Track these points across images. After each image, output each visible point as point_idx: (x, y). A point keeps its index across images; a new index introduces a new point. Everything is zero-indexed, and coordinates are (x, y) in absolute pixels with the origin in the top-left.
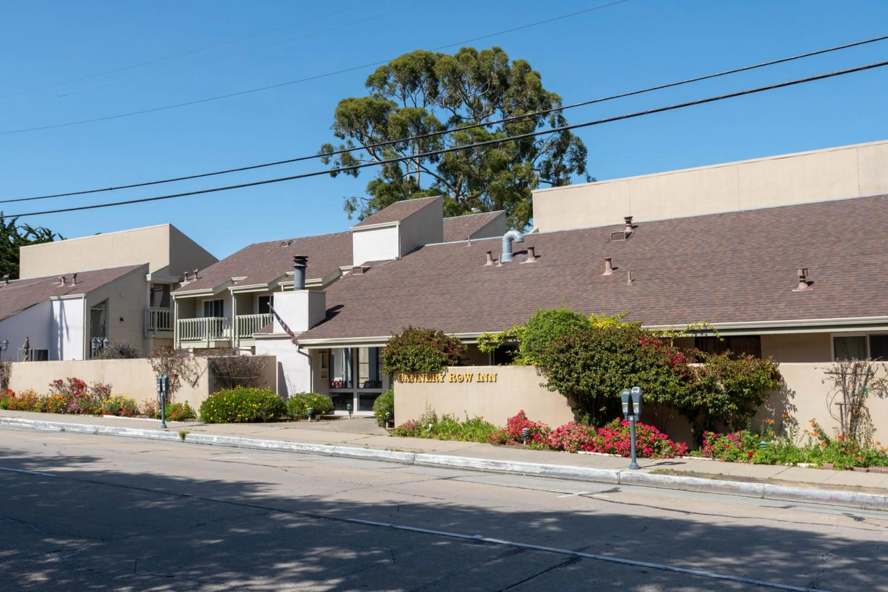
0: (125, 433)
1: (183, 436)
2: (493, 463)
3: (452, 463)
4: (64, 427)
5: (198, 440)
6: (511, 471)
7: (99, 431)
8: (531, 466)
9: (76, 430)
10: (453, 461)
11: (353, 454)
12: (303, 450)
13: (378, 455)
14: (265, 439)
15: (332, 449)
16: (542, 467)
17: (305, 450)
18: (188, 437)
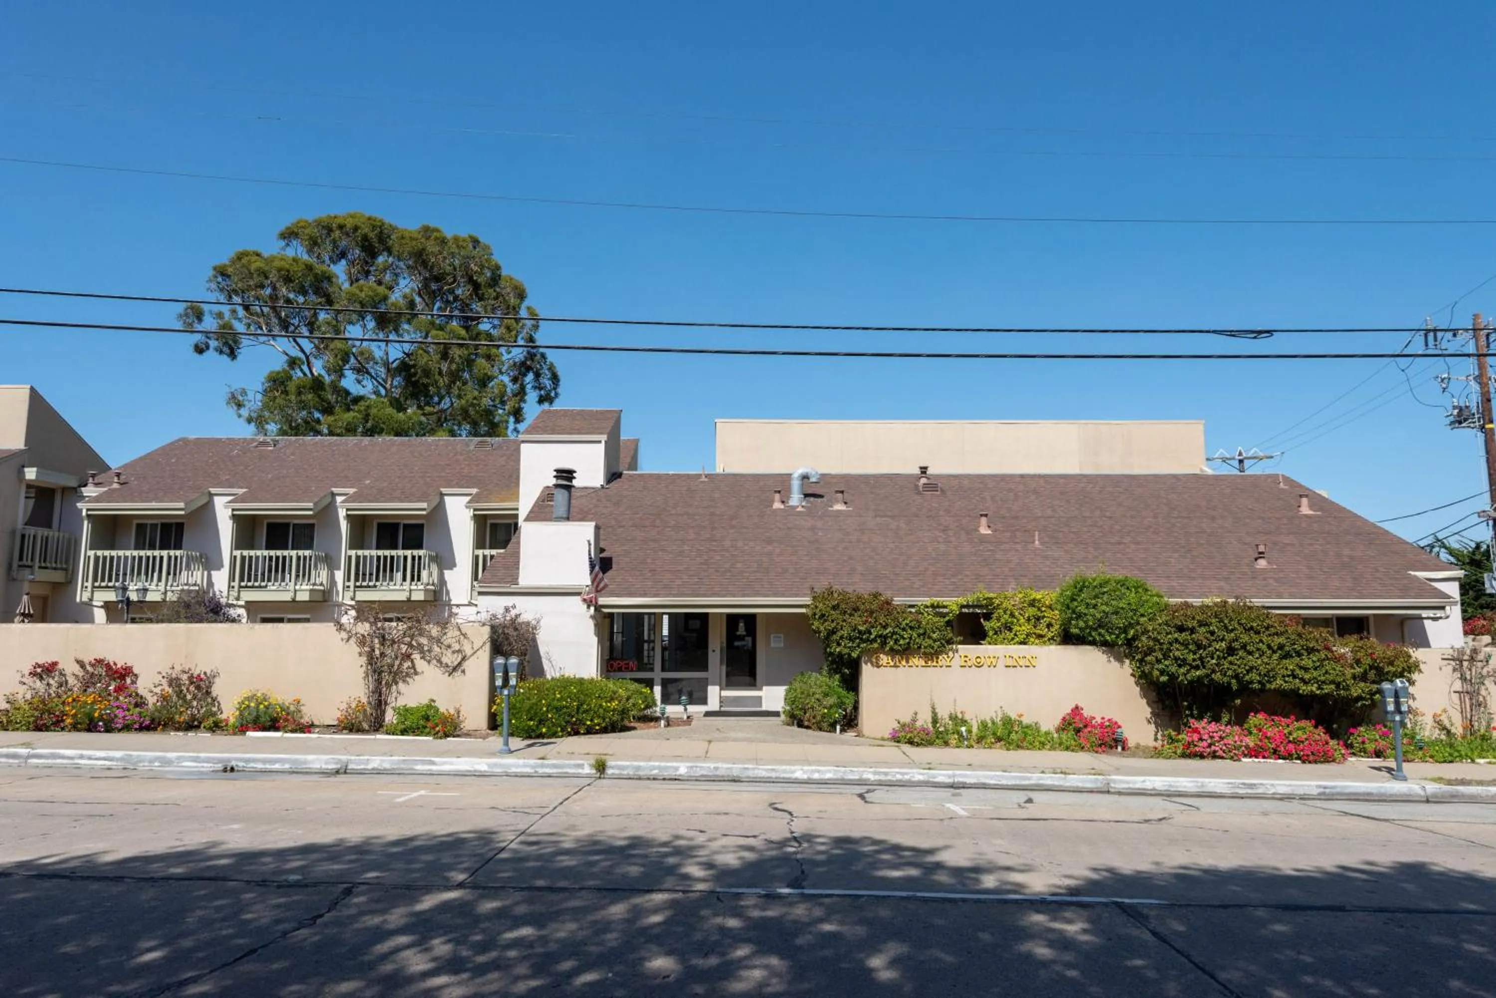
0: (434, 768)
1: (601, 767)
2: (1244, 784)
3: (1177, 787)
4: (234, 763)
5: (641, 773)
6: (1274, 794)
7: (350, 767)
8: (1303, 786)
9: (277, 766)
10: (1178, 784)
11: (992, 782)
12: (890, 781)
13: (1041, 782)
14: (803, 765)
15: (950, 777)
16: (1319, 787)
17: (894, 779)
18: (612, 768)
